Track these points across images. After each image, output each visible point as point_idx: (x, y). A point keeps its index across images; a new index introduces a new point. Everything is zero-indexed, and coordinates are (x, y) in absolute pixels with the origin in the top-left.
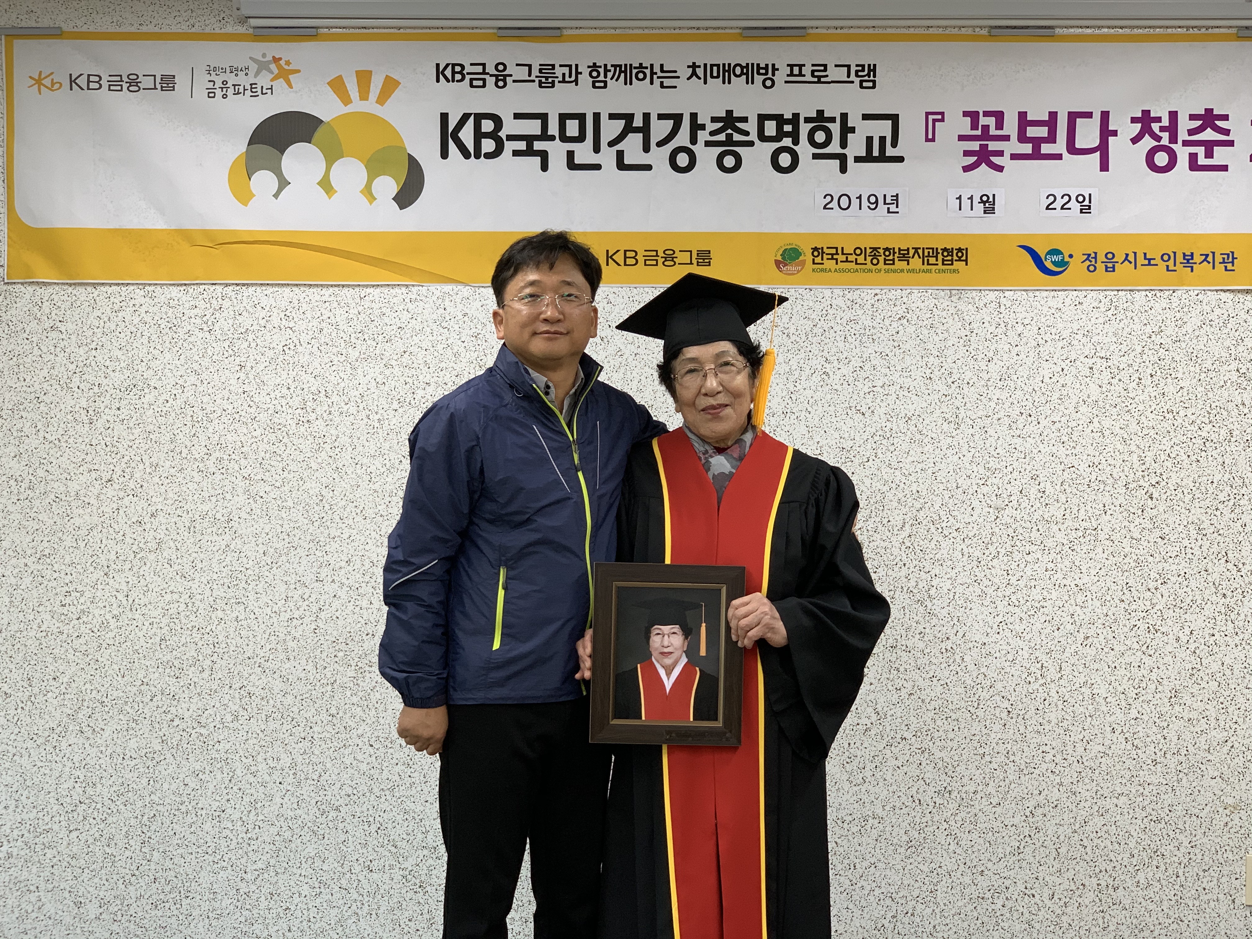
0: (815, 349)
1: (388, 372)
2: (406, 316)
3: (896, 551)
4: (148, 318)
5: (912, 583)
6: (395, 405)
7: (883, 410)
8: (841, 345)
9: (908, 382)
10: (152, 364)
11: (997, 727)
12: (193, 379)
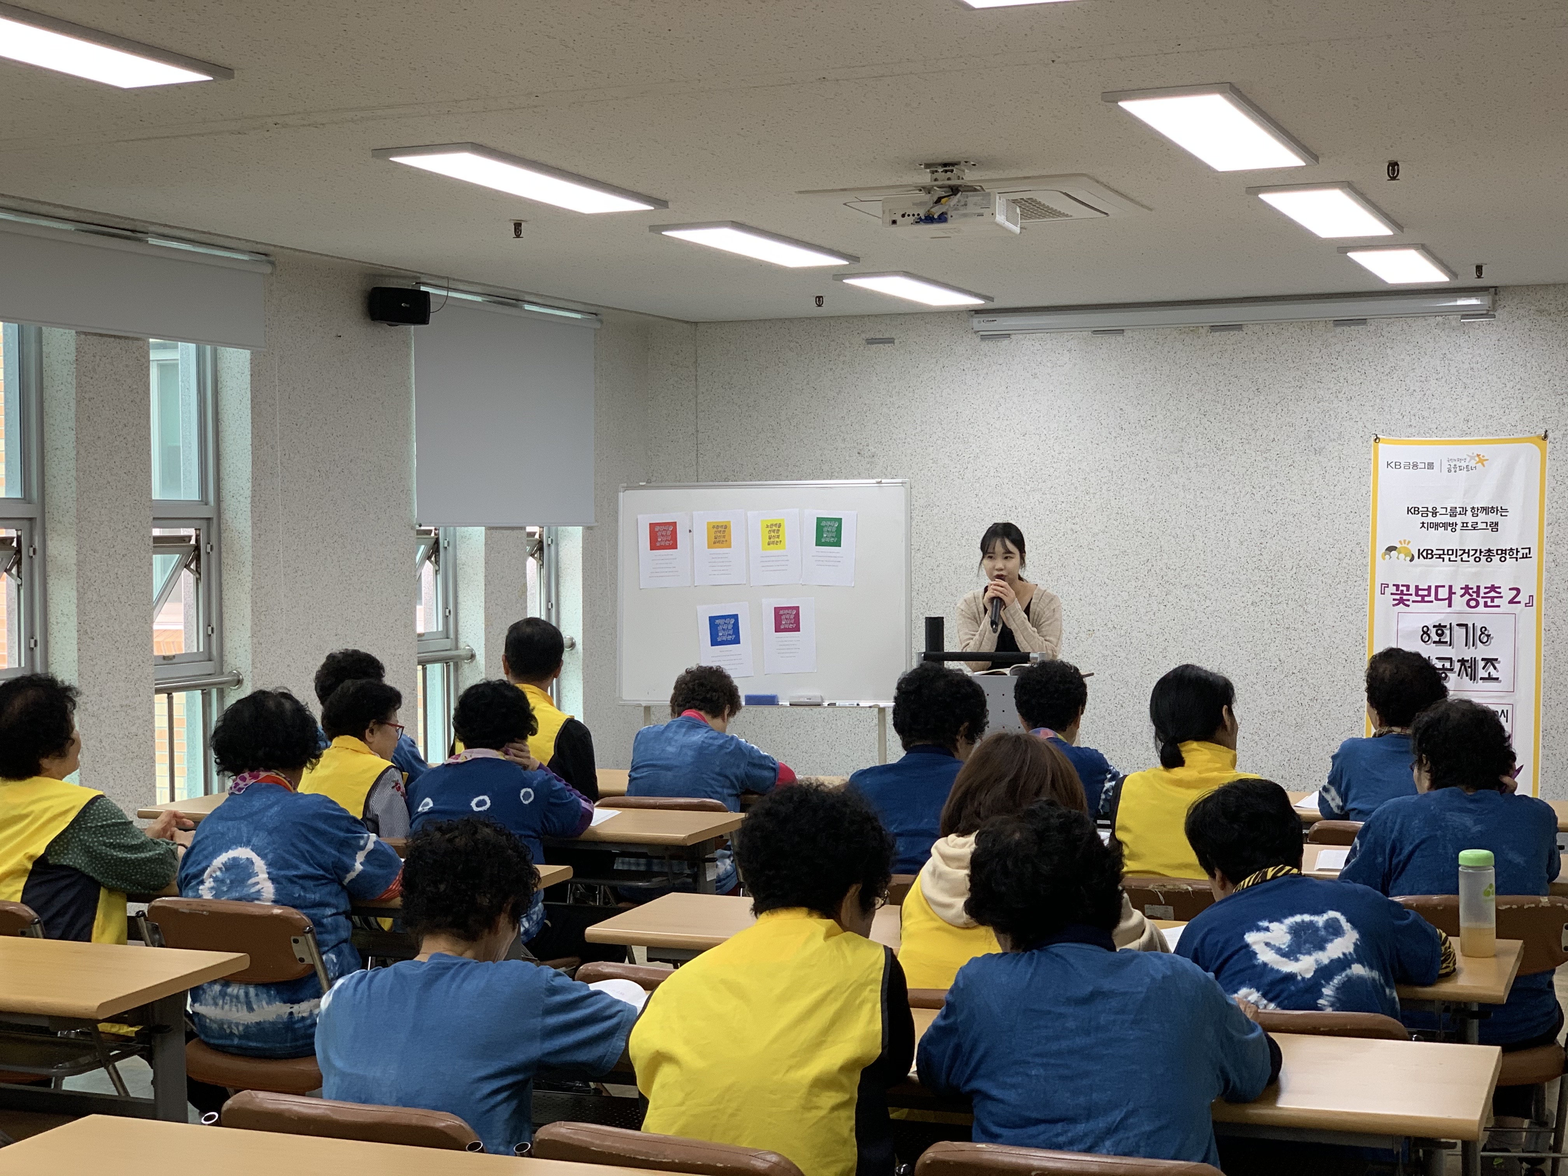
0: (1248, 483)
1: (1044, 496)
2: (1052, 470)
3: (1289, 581)
4: (934, 473)
5: (1297, 597)
6: (1048, 512)
7: (1282, 511)
8: (1260, 479)
9: (1294, 497)
10: (937, 495)
11: (1340, 668)
12: (955, 501)
